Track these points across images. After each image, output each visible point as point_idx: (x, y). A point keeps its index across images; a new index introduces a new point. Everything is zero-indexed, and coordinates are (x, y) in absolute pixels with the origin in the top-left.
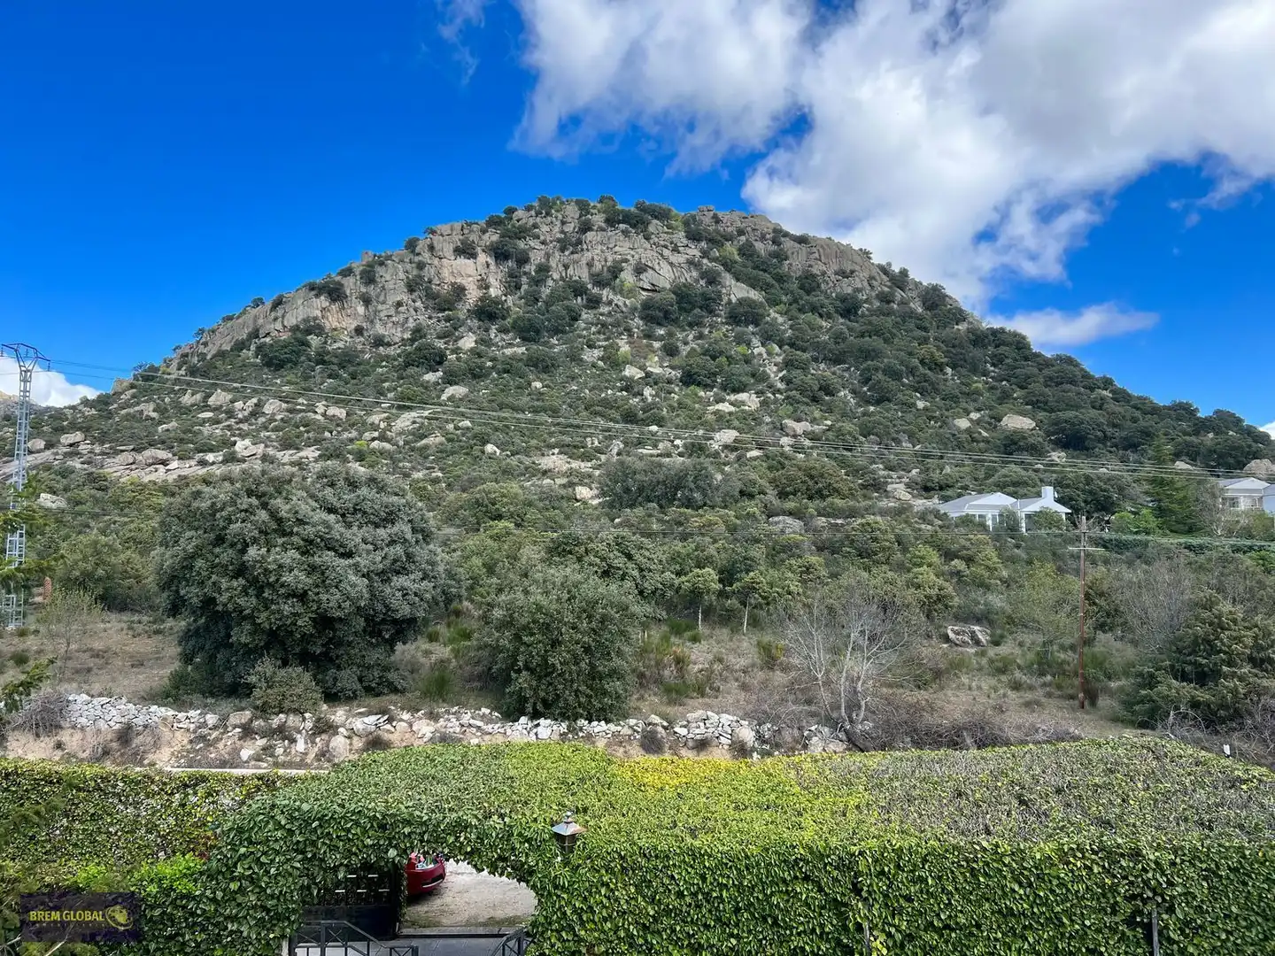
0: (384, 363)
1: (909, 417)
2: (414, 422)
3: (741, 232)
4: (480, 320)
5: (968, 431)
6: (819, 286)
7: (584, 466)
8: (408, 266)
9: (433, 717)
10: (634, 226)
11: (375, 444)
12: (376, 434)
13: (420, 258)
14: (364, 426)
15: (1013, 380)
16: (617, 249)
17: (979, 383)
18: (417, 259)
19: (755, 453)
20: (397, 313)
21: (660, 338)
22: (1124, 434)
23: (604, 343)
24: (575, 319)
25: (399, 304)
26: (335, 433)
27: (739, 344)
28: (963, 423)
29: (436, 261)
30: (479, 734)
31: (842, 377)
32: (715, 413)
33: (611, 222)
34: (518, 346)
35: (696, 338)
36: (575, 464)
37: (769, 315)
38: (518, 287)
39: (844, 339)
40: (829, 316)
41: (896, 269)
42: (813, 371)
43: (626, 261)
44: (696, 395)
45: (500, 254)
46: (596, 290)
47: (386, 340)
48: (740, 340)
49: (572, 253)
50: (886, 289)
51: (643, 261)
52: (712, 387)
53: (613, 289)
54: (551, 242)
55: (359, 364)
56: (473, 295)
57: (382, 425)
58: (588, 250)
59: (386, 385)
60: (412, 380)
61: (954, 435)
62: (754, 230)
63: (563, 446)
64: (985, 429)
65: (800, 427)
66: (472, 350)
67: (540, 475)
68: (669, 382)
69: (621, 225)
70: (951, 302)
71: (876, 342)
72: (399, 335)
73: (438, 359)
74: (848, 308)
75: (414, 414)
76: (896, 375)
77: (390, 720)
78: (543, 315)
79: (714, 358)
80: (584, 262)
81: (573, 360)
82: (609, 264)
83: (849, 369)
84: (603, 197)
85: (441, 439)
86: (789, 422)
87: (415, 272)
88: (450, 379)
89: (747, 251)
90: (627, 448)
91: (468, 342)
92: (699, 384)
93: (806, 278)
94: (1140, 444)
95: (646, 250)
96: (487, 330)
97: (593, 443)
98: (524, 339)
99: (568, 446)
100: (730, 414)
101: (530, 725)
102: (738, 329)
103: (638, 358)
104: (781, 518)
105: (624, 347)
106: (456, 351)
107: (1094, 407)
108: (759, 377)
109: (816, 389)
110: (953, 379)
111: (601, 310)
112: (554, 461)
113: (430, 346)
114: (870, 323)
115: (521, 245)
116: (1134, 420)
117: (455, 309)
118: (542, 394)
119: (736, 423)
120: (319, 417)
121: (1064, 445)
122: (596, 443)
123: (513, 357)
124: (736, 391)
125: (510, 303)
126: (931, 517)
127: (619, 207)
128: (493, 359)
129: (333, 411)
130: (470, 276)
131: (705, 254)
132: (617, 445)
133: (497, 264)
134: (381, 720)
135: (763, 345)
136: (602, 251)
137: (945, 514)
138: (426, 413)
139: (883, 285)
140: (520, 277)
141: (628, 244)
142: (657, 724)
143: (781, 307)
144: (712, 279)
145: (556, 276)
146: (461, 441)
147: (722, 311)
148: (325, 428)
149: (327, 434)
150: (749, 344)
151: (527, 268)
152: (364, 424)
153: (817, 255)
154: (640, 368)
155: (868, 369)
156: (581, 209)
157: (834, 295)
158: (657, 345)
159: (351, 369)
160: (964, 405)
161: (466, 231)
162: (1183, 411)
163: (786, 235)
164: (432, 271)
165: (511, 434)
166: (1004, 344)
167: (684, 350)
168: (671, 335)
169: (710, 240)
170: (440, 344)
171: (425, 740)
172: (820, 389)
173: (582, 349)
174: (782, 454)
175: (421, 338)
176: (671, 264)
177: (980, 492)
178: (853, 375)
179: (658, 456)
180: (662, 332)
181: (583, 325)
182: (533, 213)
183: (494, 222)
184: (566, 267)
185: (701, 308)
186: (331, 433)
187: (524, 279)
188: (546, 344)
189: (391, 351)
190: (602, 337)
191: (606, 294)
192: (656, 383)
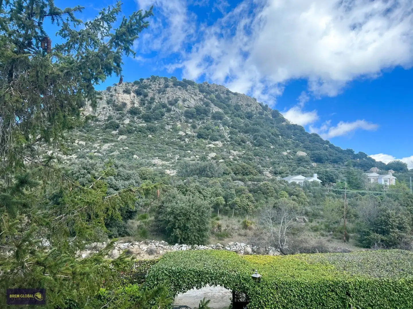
0: (98, 127)
1: (268, 151)
2: (109, 147)
3: (216, 91)
4: (131, 114)
5: (287, 156)
6: (240, 109)
7: (167, 163)
8: (108, 96)
9: (147, 244)
10: (182, 87)
11: (96, 154)
12: (96, 150)
13: (112, 93)
14: (92, 148)
15: (300, 140)
16: (177, 94)
17: (289, 141)
18: (110, 93)
19: (222, 160)
20: (103, 111)
21: (191, 123)
22: (334, 158)
23: (172, 124)
24: (163, 115)
25: (104, 108)
26: (81, 150)
27: (216, 126)
28: (285, 153)
29: (117, 95)
30: (162, 249)
31: (248, 138)
32: (209, 147)
33: (175, 85)
34: (144, 123)
35: (202, 123)
36: (164, 162)
37: (225, 117)
38: (144, 104)
39: (248, 126)
40: (244, 118)
41: (264, 104)
42: (239, 135)
43: (180, 98)
44: (202, 141)
45: (138, 93)
46: (170, 107)
47: (99, 120)
48: (216, 125)
49: (162, 94)
50: (261, 111)
51: (185, 98)
52: (207, 139)
53: (176, 106)
54: (155, 90)
55: (90, 127)
56: (129, 106)
57: (98, 148)
58: (167, 93)
59: (99, 134)
60: (108, 133)
61: (282, 157)
62: (220, 90)
63: (159, 156)
64: (292, 155)
65: (235, 153)
66: (129, 124)
67: (152, 166)
68: (193, 137)
69: (178, 86)
70: (280, 115)
71: (258, 127)
72: (103, 118)
73: (117, 126)
74: (249, 116)
75: (109, 144)
76: (264, 137)
77: (132, 245)
78: (152, 114)
79: (208, 130)
80: (166, 97)
81: (162, 129)
82: (174, 98)
83: (250, 135)
84: (172, 77)
85: (118, 153)
86: (232, 151)
87: (110, 98)
88: (121, 133)
89: (218, 97)
90: (181, 158)
91: (127, 121)
92: (203, 138)
93: (237, 106)
94: (338, 161)
95: (186, 94)
96: (133, 118)
97: (169, 156)
98: (146, 121)
99: (161, 156)
100: (213, 148)
101: (179, 246)
102: (215, 121)
103: (183, 129)
104: (237, 181)
105: (179, 125)
106: (123, 124)
107: (324, 150)
108: (222, 136)
109: (240, 141)
110: (282, 140)
111: (171, 113)
112: (157, 161)
113: (114, 122)
114: (256, 121)
115: (145, 90)
116: (336, 154)
117: (123, 110)
118: (152, 139)
119: (215, 151)
120: (76, 144)
121: (316, 161)
122: (170, 156)
123: (143, 127)
124: (215, 140)
125: (141, 109)
126: (283, 182)
127: (178, 80)
128: (135, 127)
129: (81, 142)
130: (128, 100)
131: (205, 97)
132: (177, 157)
133: (137, 97)
134: (129, 245)
135: (223, 126)
136: (172, 94)
137: (287, 181)
138: (113, 144)
139: (260, 109)
140: (145, 101)
141: (180, 92)
142: (220, 246)
143: (229, 115)
144: (207, 105)
145: (157, 101)
146: (125, 154)
147: (210, 115)
148: (79, 148)
149: (79, 150)
150: (219, 126)
151: (147, 98)
152: (92, 147)
153: (240, 99)
154: (184, 132)
155: (256, 135)
156: (165, 80)
157: (245, 112)
158: (189, 125)
159: (87, 129)
160: (285, 148)
161: (127, 85)
162: (350, 152)
163: (231, 92)
164: (115, 98)
165: (142, 152)
166: (297, 129)
167: (198, 127)
168: (194, 122)
169: (207, 93)
170: (117, 122)
171: (144, 251)
172: (241, 141)
173: (165, 125)
174: (230, 161)
175: (111, 119)
176: (194, 99)
177: (292, 175)
178: (251, 137)
179: (191, 160)
180: (191, 121)
181: (165, 117)
182: (149, 81)
183: (136, 83)
184: (160, 99)
185: (204, 114)
186: (80, 150)
187: (146, 102)
188: (152, 123)
189: (101, 123)
190: (172, 121)
191: (173, 108)
192: (189, 137)
